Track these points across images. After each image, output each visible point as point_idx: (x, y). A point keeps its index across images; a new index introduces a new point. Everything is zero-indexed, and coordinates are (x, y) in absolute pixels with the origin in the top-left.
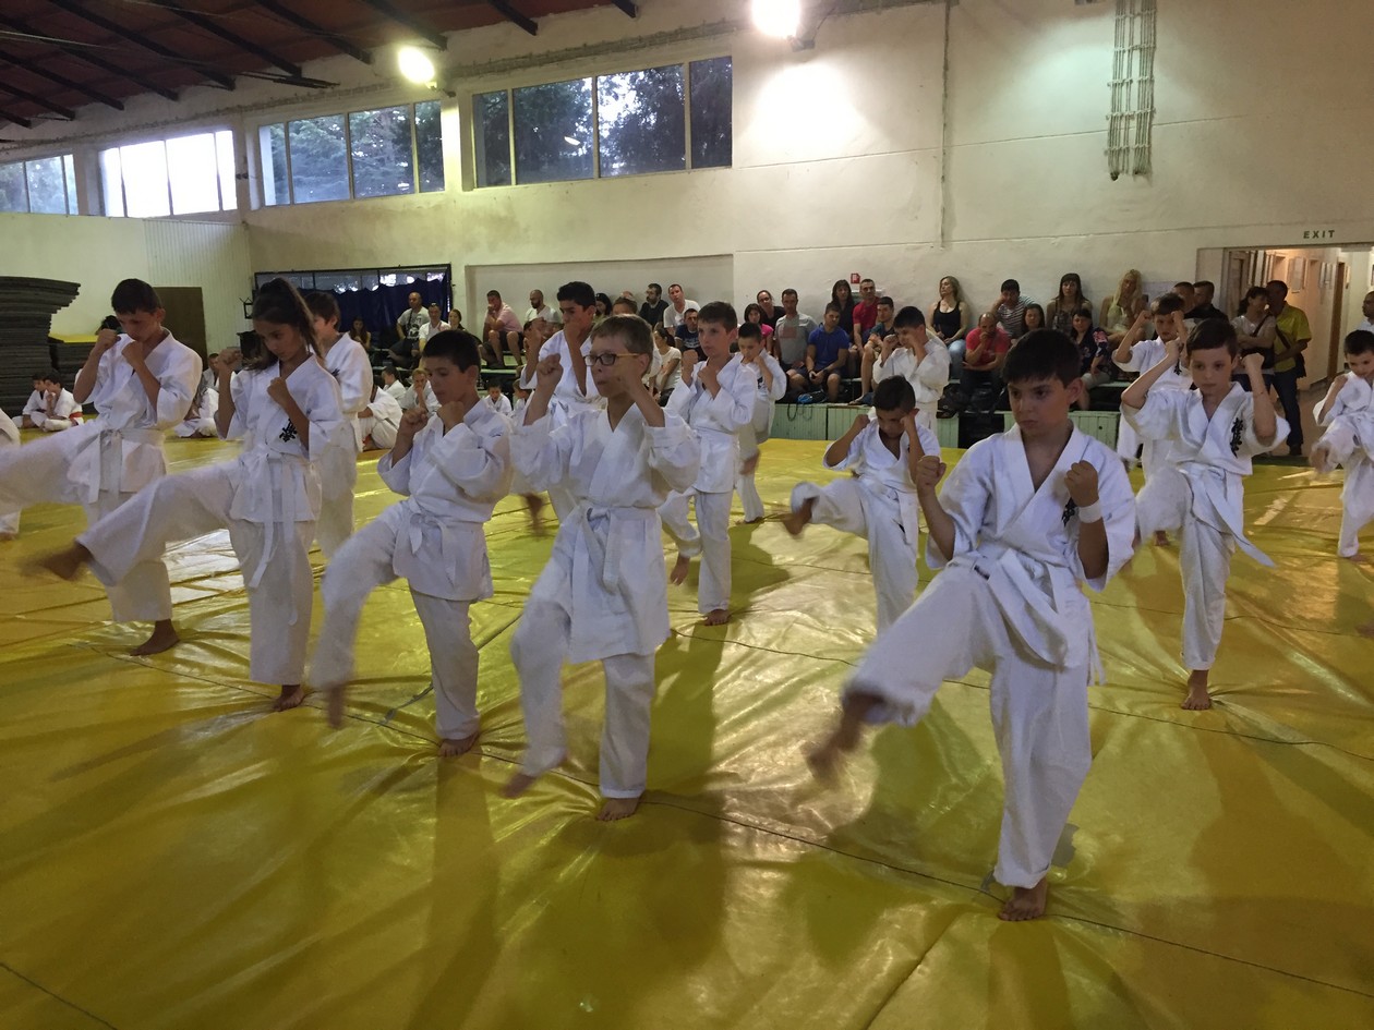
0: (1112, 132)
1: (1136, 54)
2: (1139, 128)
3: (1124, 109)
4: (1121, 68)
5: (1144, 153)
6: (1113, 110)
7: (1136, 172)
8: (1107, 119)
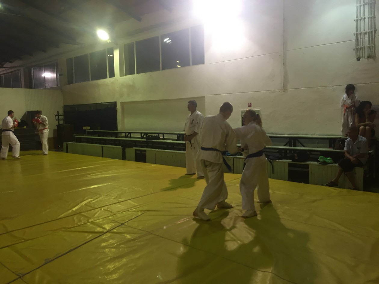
0: (357, 40)
1: (367, 6)
2: (369, 38)
3: (362, 30)
4: (360, 13)
5: (372, 48)
6: (357, 31)
7: (369, 57)
8: (354, 35)
